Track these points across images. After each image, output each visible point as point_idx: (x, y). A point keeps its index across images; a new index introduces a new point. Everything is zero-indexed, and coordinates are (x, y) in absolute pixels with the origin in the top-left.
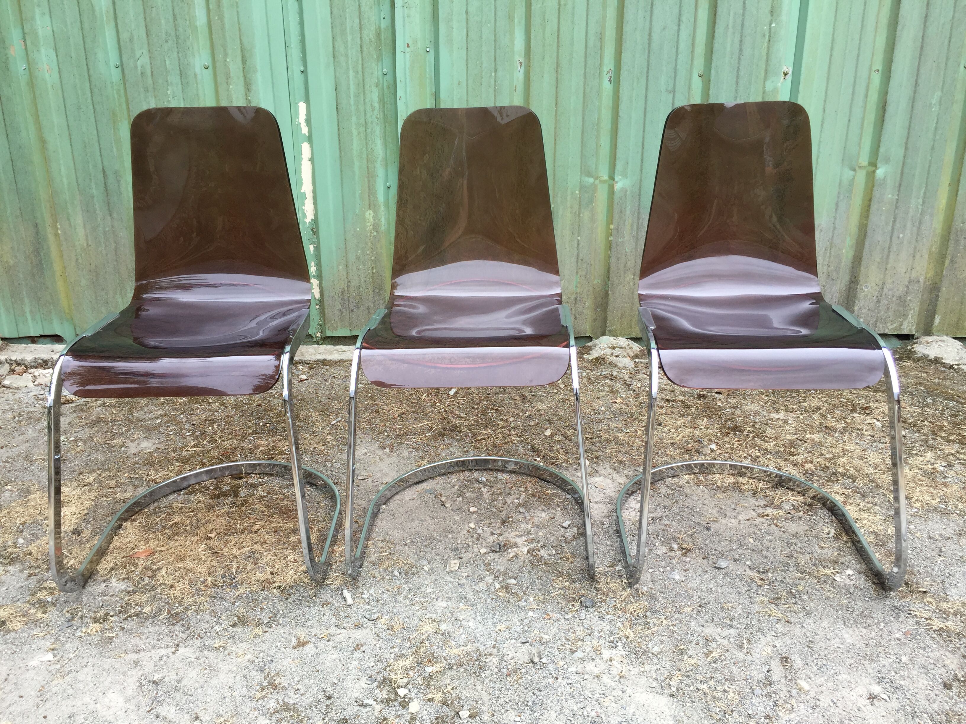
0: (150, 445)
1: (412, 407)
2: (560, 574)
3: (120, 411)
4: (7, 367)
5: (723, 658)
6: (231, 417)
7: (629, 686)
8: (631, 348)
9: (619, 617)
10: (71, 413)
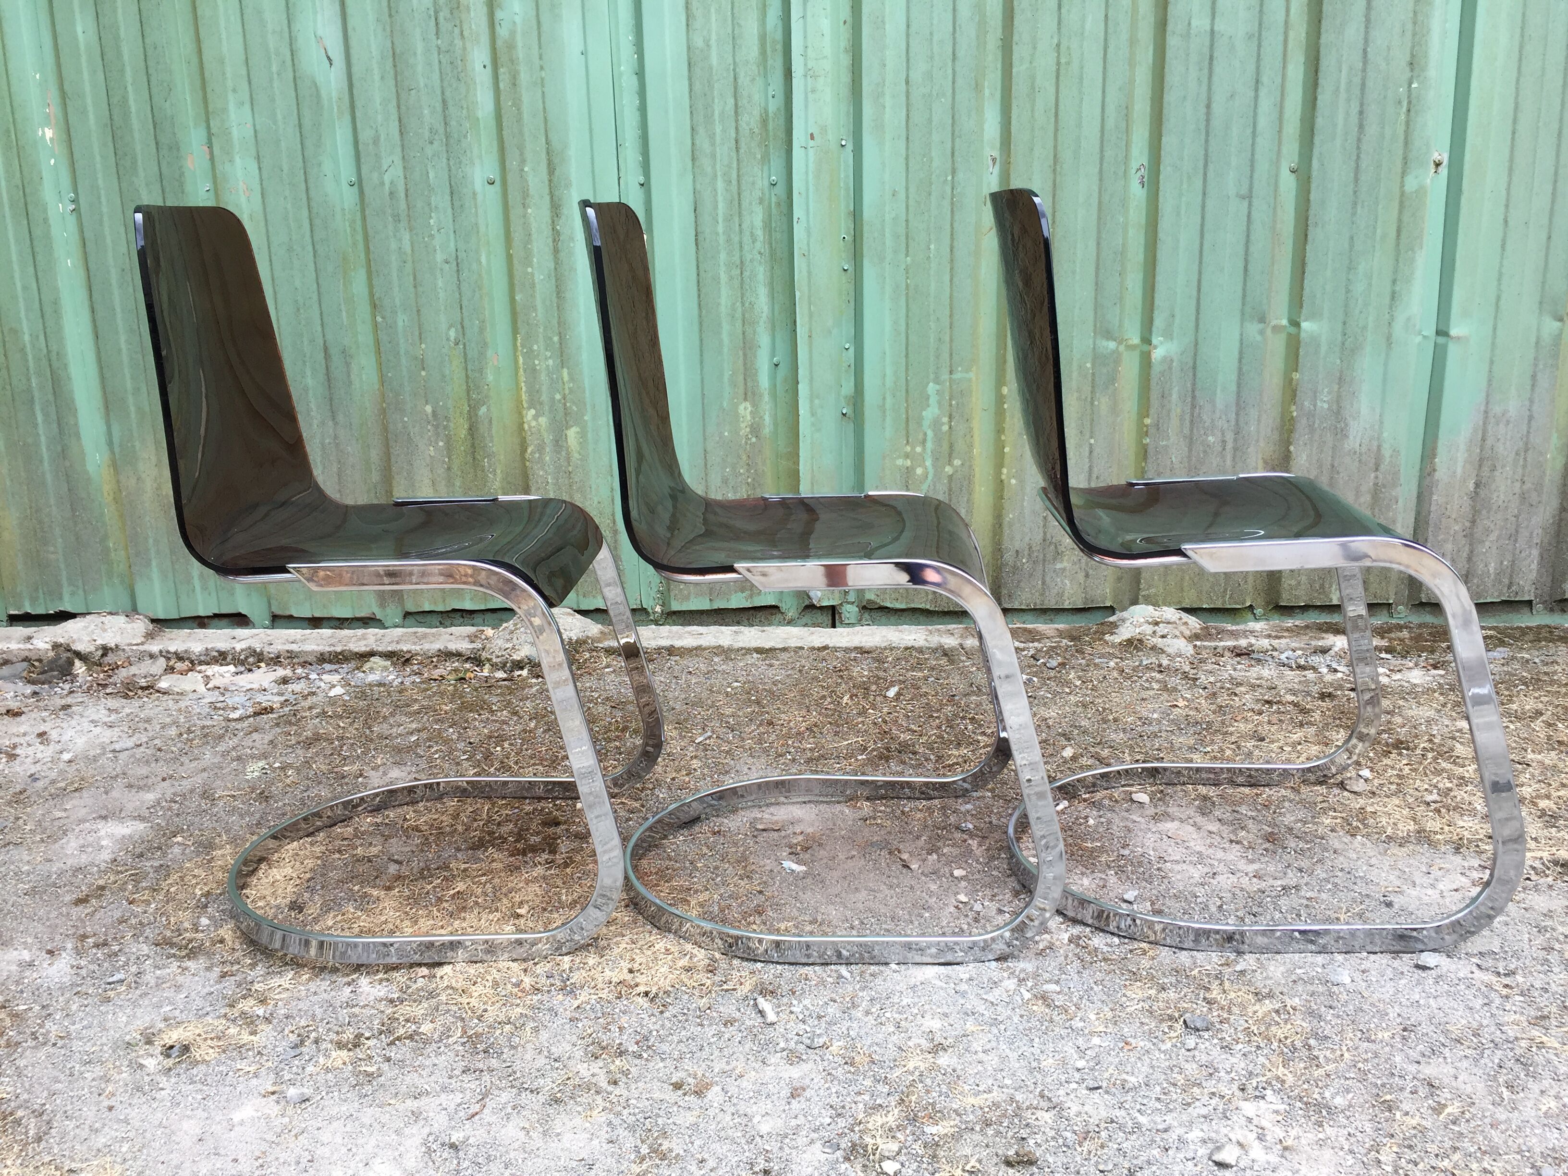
0: (404, 774)
1: (827, 716)
2: (1135, 976)
3: (351, 724)
4: (162, 662)
5: (1468, 1115)
6: (530, 732)
7: (1304, 1162)
8: (1186, 623)
9: (1258, 1047)
10: (271, 727)
